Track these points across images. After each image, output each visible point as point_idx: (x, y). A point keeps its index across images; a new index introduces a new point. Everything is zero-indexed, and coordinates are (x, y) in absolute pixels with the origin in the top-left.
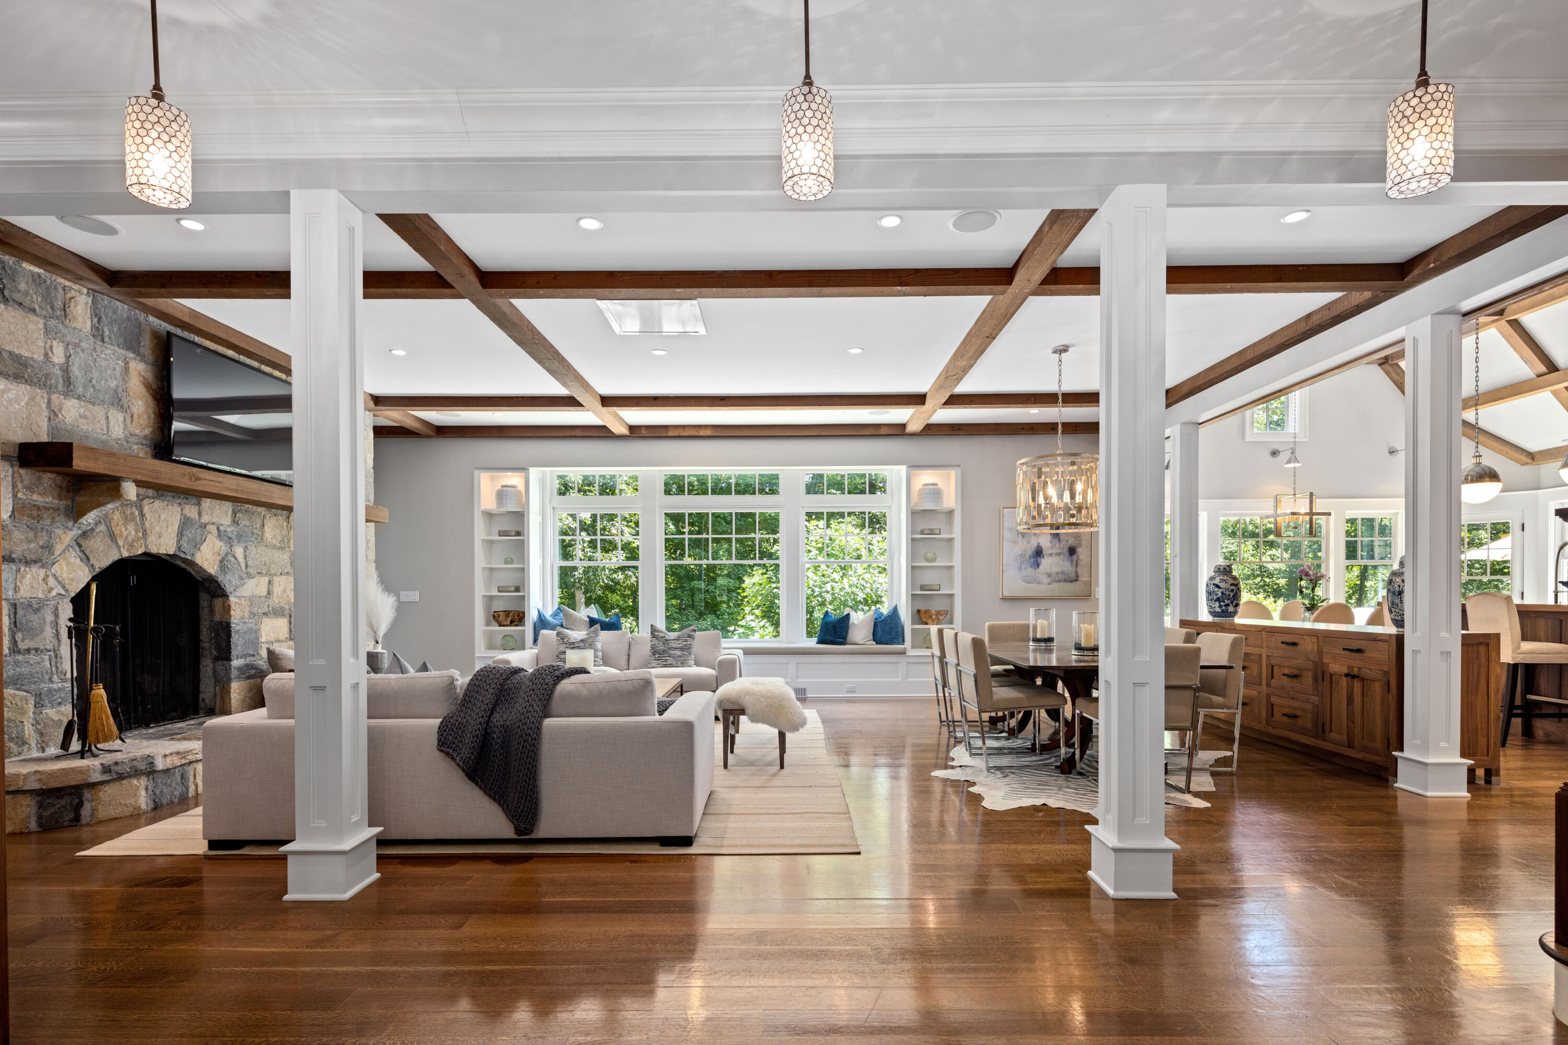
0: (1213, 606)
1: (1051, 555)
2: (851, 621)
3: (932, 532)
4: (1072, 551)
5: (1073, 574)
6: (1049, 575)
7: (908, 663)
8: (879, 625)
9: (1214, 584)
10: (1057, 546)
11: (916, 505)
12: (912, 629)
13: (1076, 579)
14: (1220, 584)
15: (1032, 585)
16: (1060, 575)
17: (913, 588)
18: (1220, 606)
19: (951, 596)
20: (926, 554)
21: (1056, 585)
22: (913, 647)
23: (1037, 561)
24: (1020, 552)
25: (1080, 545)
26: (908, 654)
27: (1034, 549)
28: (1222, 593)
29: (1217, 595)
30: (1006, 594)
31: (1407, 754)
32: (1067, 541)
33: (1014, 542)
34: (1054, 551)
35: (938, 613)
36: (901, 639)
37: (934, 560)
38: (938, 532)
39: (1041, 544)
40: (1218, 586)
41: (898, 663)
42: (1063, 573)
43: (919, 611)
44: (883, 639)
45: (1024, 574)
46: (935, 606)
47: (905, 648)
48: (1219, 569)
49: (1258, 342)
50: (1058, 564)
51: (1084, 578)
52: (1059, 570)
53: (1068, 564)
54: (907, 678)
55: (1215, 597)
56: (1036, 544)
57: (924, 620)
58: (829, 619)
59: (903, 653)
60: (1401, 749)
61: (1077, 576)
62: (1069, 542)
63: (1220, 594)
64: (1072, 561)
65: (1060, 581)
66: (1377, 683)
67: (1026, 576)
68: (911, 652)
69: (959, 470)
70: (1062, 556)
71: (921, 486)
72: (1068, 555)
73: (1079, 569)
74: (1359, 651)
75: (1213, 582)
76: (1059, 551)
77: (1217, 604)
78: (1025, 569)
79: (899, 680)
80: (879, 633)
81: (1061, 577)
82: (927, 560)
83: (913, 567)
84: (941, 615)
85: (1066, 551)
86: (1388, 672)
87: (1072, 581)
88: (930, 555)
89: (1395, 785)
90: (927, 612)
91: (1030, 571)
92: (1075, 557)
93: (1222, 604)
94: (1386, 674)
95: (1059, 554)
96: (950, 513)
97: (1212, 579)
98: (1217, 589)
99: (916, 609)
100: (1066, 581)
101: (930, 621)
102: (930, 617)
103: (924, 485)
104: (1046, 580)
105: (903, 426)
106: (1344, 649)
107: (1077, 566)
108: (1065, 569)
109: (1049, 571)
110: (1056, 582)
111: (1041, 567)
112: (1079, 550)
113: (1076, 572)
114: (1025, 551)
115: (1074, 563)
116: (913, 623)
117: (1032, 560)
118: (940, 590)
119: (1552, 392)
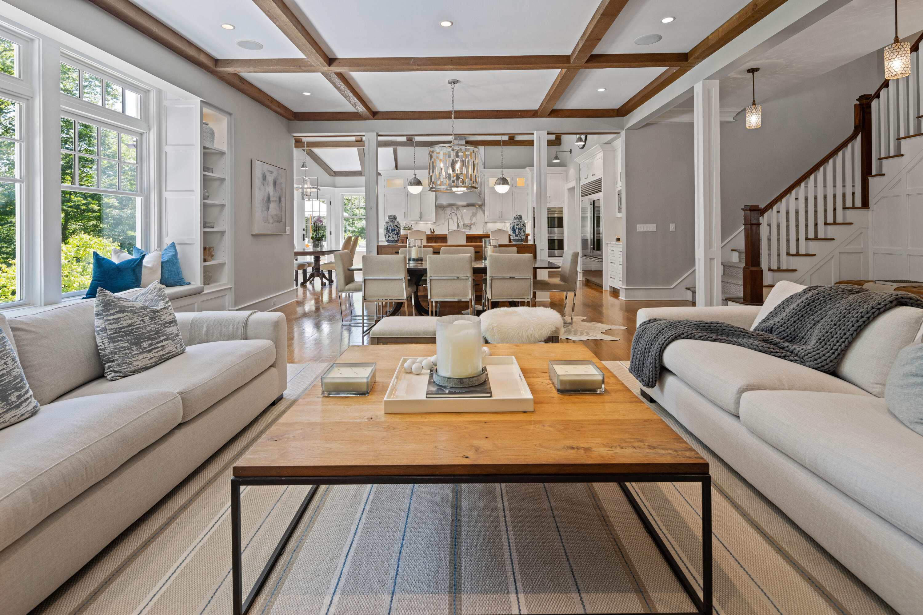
1: (273, 201)
4: (280, 200)
6: (272, 216)
8: (164, 266)
10: (275, 195)
13: (281, 221)
15: (266, 224)
16: (276, 217)
17: (205, 226)
19: (221, 233)
23: (268, 206)
24: (262, 198)
25: (282, 196)
26: (204, 292)
27: (267, 196)
30: (257, 231)
33: (260, 189)
34: (274, 199)
37: (208, 198)
38: (211, 171)
39: (270, 193)
42: (277, 215)
45: (263, 215)
46: (212, 243)
47: (203, 287)
50: (275, 209)
51: (283, 220)
52: (275, 213)
53: (278, 209)
56: (268, 192)
59: (201, 292)
61: (281, 218)
62: (279, 193)
68: (205, 290)
69: (230, 119)
70: (277, 203)
73: (282, 213)
76: (276, 199)
78: (264, 211)
80: (167, 275)
81: (276, 219)
85: (278, 199)
91: (266, 213)
95: (276, 201)
100: (278, 221)
101: (209, 258)
104: (271, 220)
108: (278, 213)
109: (272, 213)
110: (275, 222)
111: (269, 210)
112: (282, 199)
113: (281, 215)
114: (264, 197)
115: (280, 209)
117: (266, 204)
118: (213, 228)
119: (358, 149)
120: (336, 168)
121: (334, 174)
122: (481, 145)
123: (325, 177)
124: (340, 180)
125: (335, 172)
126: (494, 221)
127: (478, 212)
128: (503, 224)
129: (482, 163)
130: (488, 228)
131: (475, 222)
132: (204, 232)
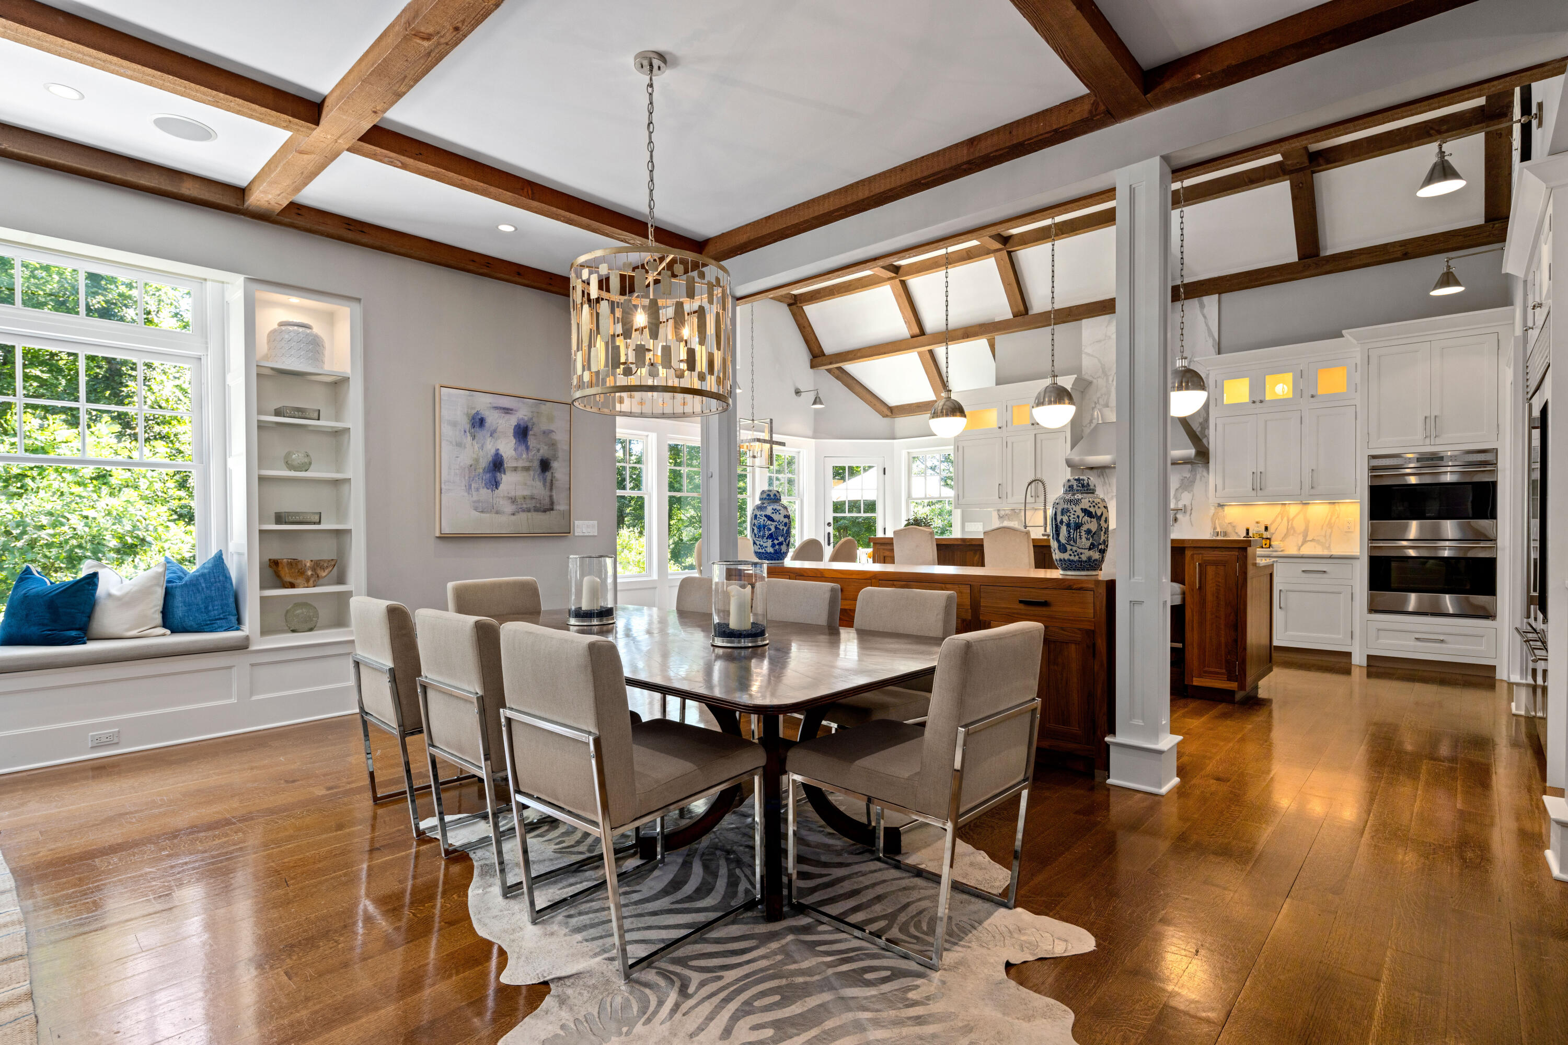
0: (765, 545)
1: (515, 469)
2: (101, 590)
3: (301, 412)
4: (545, 465)
5: (547, 500)
6: (513, 500)
7: (252, 665)
8: (178, 593)
9: (766, 516)
10: (524, 456)
11: (266, 357)
12: (263, 599)
13: (550, 508)
14: (772, 516)
15: (488, 515)
16: (528, 501)
17: (262, 520)
18: (773, 546)
19: (341, 535)
20: (289, 454)
21: (523, 516)
22: (266, 631)
23: (495, 478)
24: (469, 462)
25: (555, 458)
26: (254, 647)
27: (491, 459)
28: (776, 528)
29: (770, 529)
30: (447, 530)
31: (1120, 738)
32: (538, 450)
33: (459, 445)
34: (520, 464)
35: (318, 565)
36: (233, 619)
37: (305, 467)
38: (316, 415)
39: (502, 452)
40: (770, 518)
41: (230, 667)
42: (532, 498)
43: (275, 564)
44: (190, 622)
45: (475, 498)
46: (308, 553)
47: (247, 638)
48: (769, 495)
49: (879, 175)
50: (525, 484)
51: (561, 507)
52: (527, 493)
53: (539, 484)
54: (252, 694)
55: (767, 533)
56: (493, 451)
57: (288, 579)
58: (32, 588)
59: (242, 646)
60: (1112, 731)
61: (552, 503)
62: (541, 451)
63: (773, 529)
64: (545, 480)
65: (529, 510)
66: (1073, 646)
67: (478, 501)
68: (260, 644)
69: (357, 308)
70: (532, 473)
71: (276, 326)
72: (539, 471)
73: (554, 493)
74: (1045, 604)
75: (763, 513)
76: (527, 464)
77: (770, 542)
78: (477, 490)
79: (234, 700)
80: (179, 610)
81: (530, 504)
82: (291, 467)
83: (262, 479)
84: (323, 569)
85: (536, 464)
86: (1093, 632)
87: (545, 511)
88: (297, 457)
89: (1109, 781)
90: (294, 564)
91: (485, 493)
92: (548, 474)
93: (776, 542)
94: (1091, 634)
95: (527, 469)
96: (338, 384)
97: (760, 508)
98: (769, 522)
99: (266, 559)
100: (537, 510)
101: (300, 581)
102: (302, 573)
103: (282, 324)
104: (508, 508)
105: (241, 192)
106: (1021, 602)
107: (551, 489)
108: (535, 492)
109: (512, 494)
110: (524, 511)
111: (502, 487)
112: (555, 465)
113: (551, 497)
114: (477, 460)
115: (548, 484)
116: (263, 587)
117: (488, 475)
118: (319, 523)
119: (919, 353)
120: (893, 401)
121: (889, 414)
122: (1208, 293)
123: (874, 420)
124: (903, 423)
125: (891, 409)
126: (1246, 502)
127: (1198, 477)
128: (1278, 509)
129: (1210, 342)
130: (1227, 521)
131: (1188, 503)
132: (261, 531)
